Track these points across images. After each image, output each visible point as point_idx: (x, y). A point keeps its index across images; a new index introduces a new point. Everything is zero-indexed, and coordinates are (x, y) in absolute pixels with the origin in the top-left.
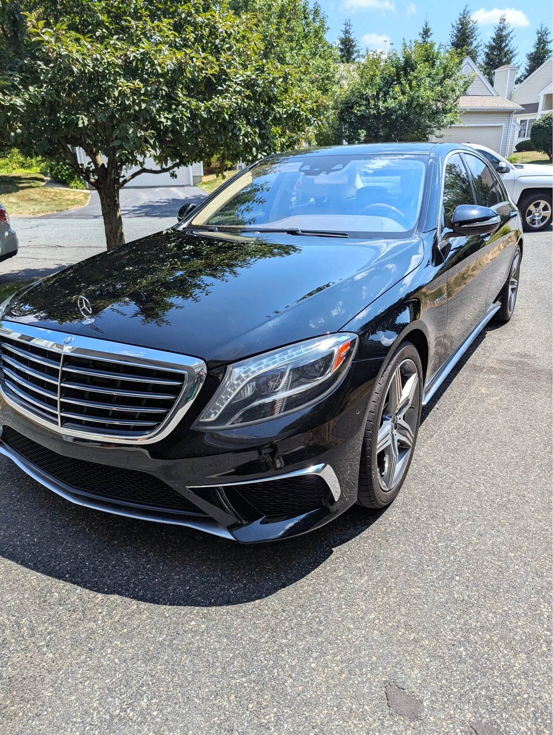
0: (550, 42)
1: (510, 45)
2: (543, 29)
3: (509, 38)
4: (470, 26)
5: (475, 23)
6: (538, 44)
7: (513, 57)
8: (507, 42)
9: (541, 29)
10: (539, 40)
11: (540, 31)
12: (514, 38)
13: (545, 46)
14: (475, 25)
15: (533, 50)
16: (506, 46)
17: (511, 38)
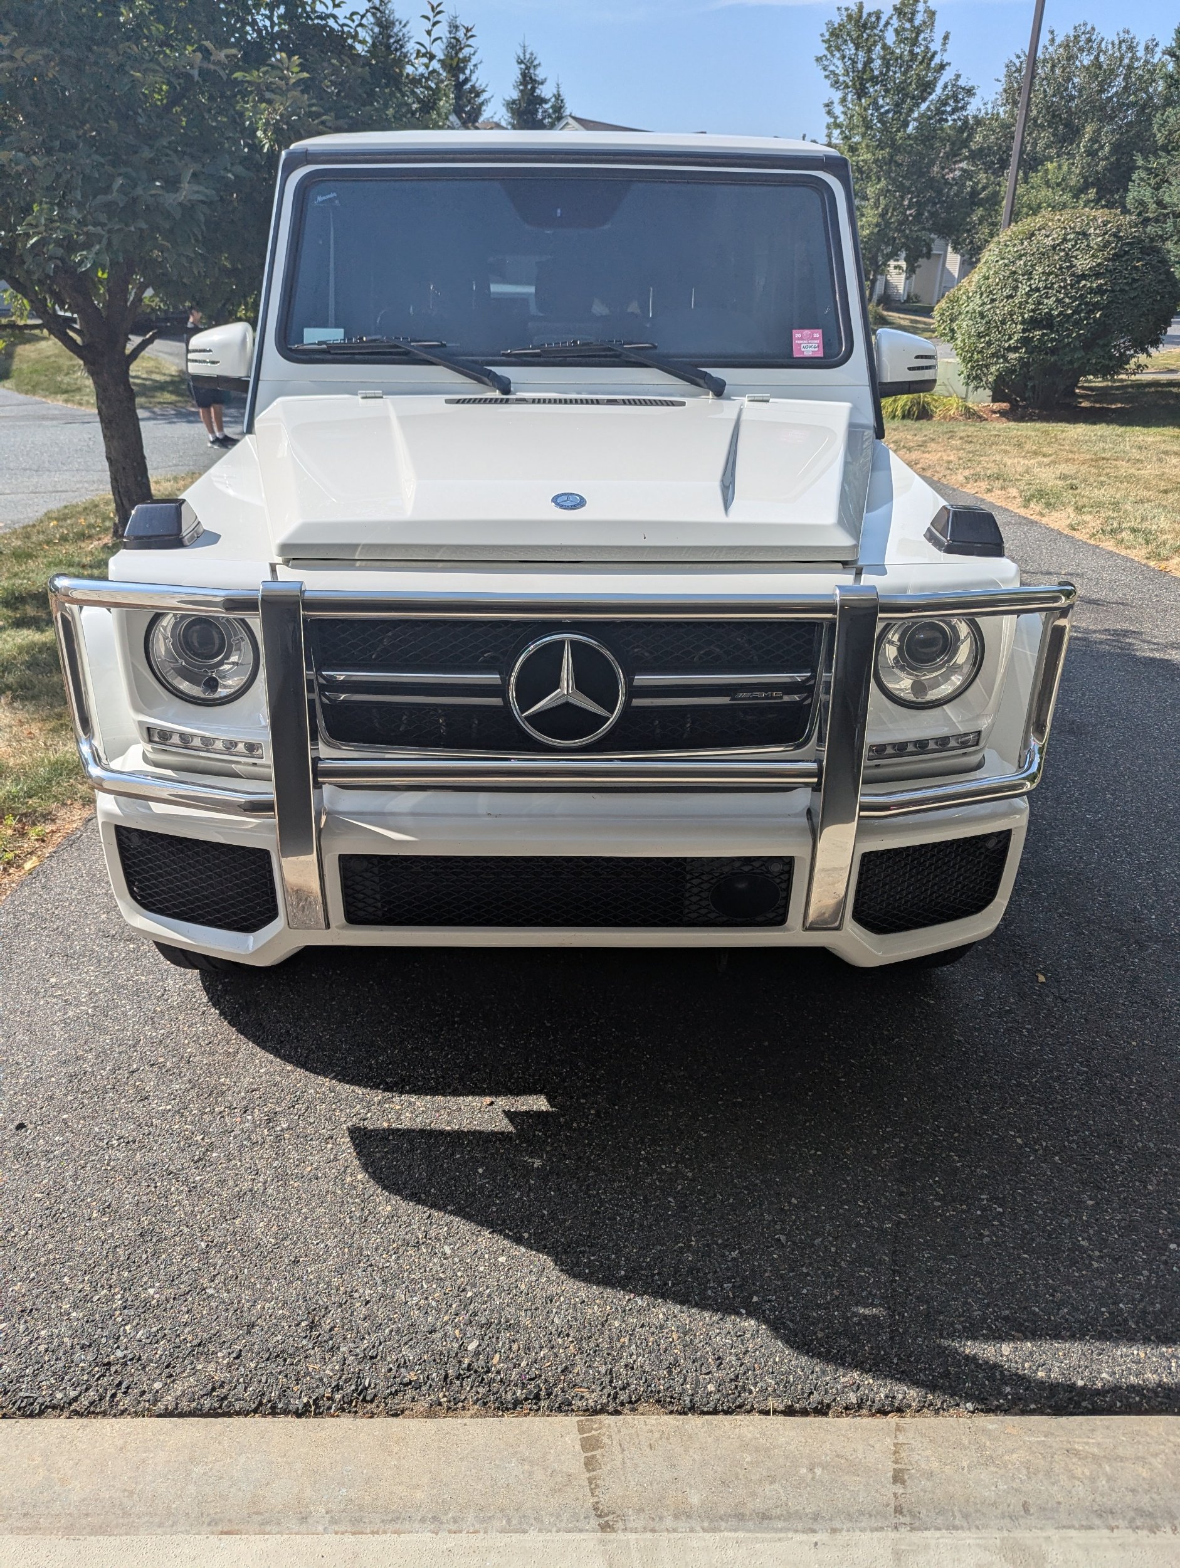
0: (542, 83)
1: (474, 78)
2: (528, 56)
3: (470, 66)
4: (395, 30)
5: (405, 26)
6: (521, 84)
7: (482, 104)
8: (468, 72)
9: (524, 53)
10: (524, 75)
11: (522, 57)
12: (479, 66)
13: (533, 89)
14: (405, 30)
15: (515, 95)
16: (467, 80)
17: (475, 66)
